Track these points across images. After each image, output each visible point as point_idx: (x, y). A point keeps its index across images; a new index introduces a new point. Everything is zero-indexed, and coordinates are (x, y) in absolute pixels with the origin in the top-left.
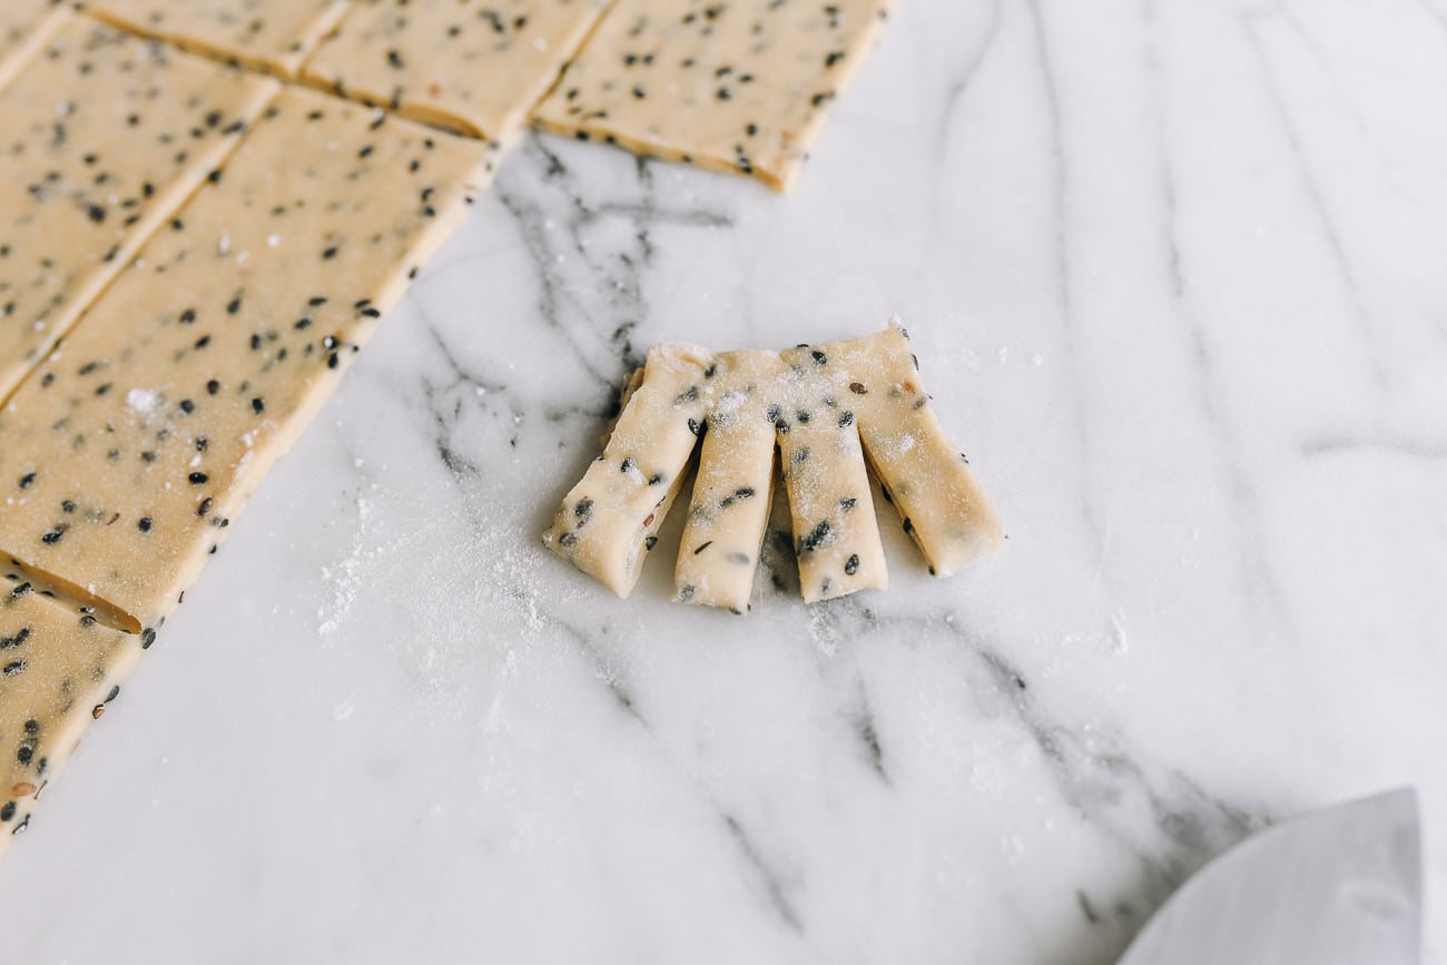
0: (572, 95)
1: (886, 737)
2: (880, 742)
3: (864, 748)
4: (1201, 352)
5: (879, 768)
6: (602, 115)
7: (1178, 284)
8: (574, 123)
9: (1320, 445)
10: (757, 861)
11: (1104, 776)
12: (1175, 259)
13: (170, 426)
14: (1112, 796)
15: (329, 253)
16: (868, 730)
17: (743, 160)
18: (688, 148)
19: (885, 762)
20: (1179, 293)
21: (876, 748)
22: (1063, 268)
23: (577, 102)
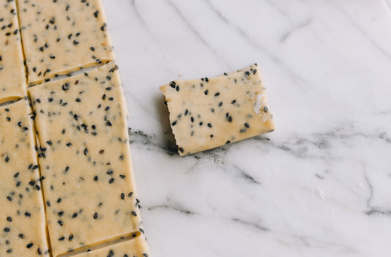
0: (34, 70)
1: (251, 174)
2: (250, 176)
3: (248, 180)
4: (243, 33)
5: (255, 182)
6: (48, 71)
7: (225, 20)
8: (42, 78)
9: (284, 38)
10: (248, 223)
11: (300, 146)
12: (219, 14)
13: (7, 238)
14: (305, 149)
15: (7, 160)
16: (246, 175)
17: (97, 60)
18: (80, 65)
19: (255, 180)
20: (227, 22)
21: (251, 178)
22: (196, 33)
23: (38, 72)
